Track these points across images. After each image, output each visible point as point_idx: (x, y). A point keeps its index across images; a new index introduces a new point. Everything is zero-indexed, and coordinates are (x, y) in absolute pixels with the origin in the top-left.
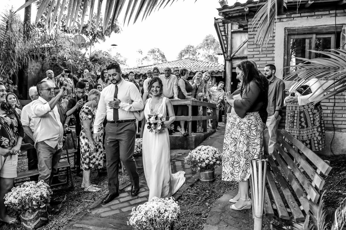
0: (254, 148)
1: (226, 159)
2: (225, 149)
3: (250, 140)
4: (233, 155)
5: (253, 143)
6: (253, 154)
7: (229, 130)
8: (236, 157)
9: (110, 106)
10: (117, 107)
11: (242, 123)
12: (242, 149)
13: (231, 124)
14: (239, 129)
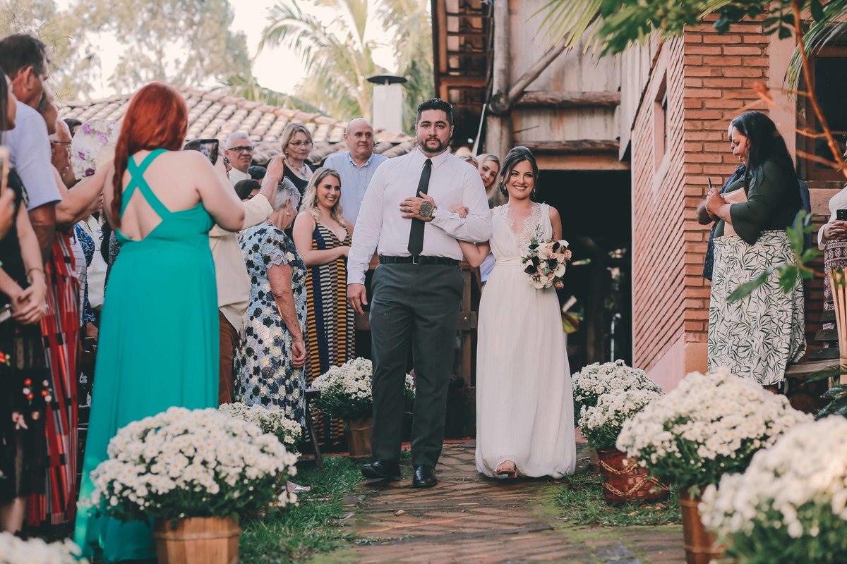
0: (781, 309)
1: (719, 344)
2: (714, 321)
3: (772, 291)
4: (736, 331)
5: (779, 299)
6: (780, 324)
7: (721, 276)
8: (743, 335)
9: (405, 211)
10: (424, 216)
11: (753, 255)
12: (754, 314)
13: (727, 260)
14: (747, 269)
